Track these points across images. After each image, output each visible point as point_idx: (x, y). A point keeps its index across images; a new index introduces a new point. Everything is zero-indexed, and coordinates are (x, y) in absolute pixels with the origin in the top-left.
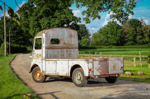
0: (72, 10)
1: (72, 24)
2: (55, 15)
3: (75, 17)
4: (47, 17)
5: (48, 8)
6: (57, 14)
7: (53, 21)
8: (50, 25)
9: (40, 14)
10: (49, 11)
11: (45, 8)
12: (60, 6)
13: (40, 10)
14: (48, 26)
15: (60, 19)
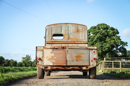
0: (120, 37)
1: (120, 47)
2: (106, 40)
3: (122, 42)
4: (100, 42)
5: (101, 36)
6: (108, 39)
7: (105, 45)
8: (102, 48)
9: (95, 40)
10: (101, 37)
11: (99, 36)
12: (110, 33)
13: (95, 37)
14: (101, 49)
15: (110, 43)
